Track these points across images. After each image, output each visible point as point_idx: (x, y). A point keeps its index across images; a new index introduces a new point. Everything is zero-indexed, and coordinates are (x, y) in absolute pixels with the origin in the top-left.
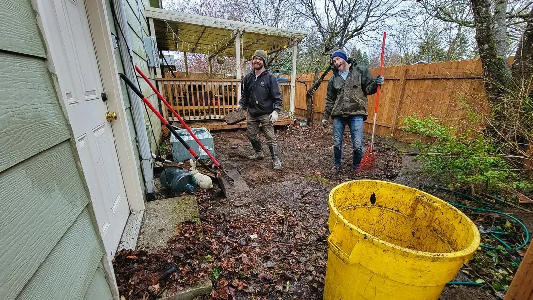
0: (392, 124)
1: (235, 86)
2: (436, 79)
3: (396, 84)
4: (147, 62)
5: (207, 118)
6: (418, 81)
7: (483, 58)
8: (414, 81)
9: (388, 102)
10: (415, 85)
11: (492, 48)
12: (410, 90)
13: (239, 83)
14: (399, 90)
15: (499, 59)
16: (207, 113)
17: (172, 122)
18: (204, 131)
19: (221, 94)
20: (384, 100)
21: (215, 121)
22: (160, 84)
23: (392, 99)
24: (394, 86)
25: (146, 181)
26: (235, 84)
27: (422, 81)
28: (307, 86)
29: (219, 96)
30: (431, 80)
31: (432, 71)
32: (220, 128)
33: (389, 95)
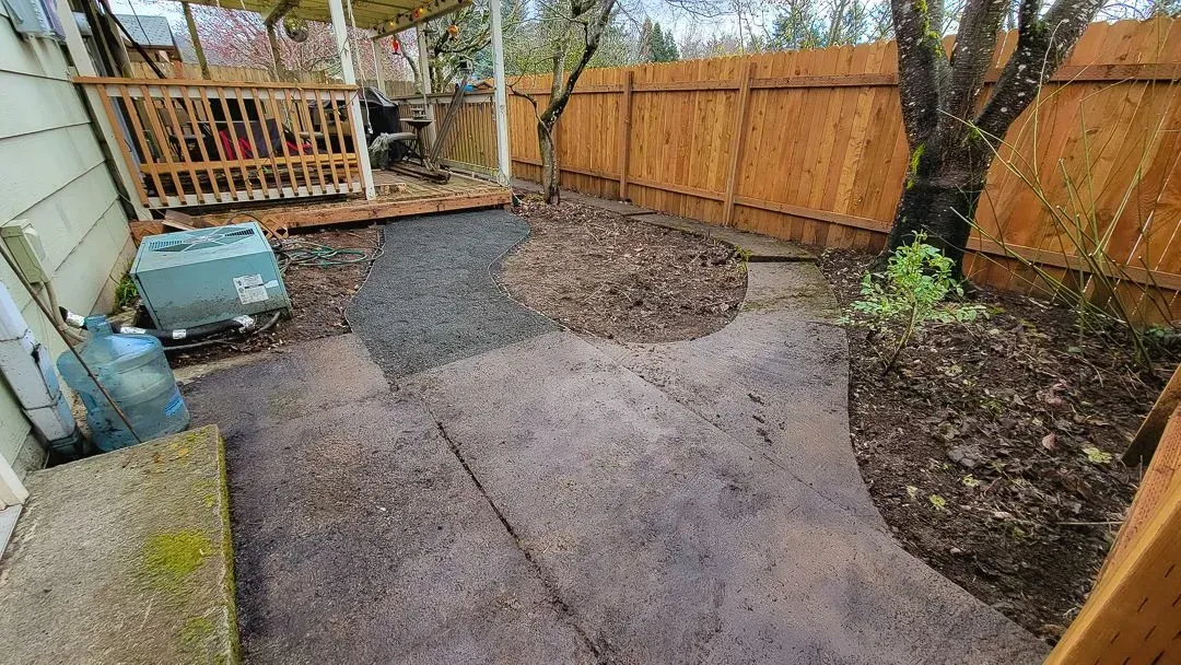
0: (727, 196)
1: (340, 103)
2: (809, 88)
3: (732, 100)
4: (9, 19)
5: (273, 194)
6: (775, 93)
7: (900, 36)
8: (767, 92)
9: (717, 143)
10: (769, 102)
11: (918, 10)
12: (761, 113)
13: (352, 95)
14: (740, 113)
15: (931, 37)
16: (270, 180)
17: (164, 211)
18: (250, 232)
19: (317, 128)
20: (708, 137)
21: (297, 201)
22: (91, 94)
23: (725, 137)
24: (729, 104)
25: (27, 406)
26: (340, 97)
27: (782, 93)
28: (535, 104)
29: (313, 135)
30: (801, 91)
31: (802, 69)
32: (316, 221)
33: (719, 127)
